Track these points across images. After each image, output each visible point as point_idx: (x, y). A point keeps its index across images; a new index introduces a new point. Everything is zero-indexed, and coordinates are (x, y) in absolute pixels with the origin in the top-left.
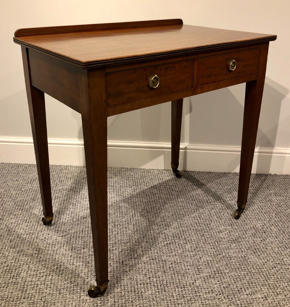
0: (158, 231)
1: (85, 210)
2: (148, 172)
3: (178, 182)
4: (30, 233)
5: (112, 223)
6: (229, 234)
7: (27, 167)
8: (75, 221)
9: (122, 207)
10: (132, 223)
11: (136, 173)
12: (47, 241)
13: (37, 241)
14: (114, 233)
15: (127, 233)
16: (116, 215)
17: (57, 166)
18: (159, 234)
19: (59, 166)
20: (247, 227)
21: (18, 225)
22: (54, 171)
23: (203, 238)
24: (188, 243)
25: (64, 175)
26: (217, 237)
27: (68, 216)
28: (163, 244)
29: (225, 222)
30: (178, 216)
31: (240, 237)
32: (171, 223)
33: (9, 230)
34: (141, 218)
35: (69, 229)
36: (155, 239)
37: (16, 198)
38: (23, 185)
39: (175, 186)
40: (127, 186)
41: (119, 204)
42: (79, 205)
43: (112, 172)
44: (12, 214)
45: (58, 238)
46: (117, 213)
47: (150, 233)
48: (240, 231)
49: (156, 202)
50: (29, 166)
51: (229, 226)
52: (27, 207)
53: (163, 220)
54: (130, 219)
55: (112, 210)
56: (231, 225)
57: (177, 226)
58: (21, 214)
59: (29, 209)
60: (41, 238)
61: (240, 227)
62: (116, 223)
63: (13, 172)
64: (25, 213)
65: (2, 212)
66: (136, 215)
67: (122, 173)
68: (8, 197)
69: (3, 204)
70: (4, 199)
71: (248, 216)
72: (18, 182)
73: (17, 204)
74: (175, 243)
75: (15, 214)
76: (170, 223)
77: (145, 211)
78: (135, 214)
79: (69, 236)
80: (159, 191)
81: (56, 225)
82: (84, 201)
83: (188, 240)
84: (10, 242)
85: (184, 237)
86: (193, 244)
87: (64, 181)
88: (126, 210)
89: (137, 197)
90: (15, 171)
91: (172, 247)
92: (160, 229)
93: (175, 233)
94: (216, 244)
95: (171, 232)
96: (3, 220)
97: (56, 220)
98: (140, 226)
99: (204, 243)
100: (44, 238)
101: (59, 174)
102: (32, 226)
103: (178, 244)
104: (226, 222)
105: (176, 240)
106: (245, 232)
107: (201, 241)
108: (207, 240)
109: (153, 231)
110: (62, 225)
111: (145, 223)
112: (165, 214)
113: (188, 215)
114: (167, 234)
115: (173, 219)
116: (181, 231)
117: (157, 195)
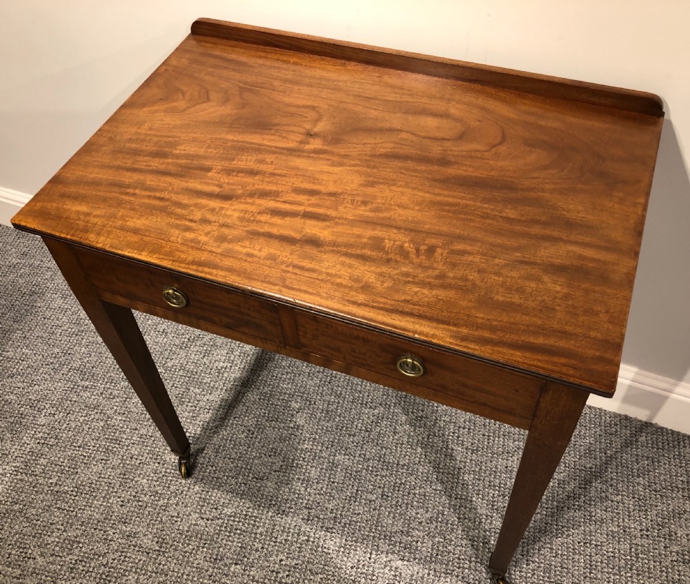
0: (386, 557)
1: (265, 455)
4: (157, 492)
5: (306, 508)
8: (239, 484)
10: (343, 520)
12: (179, 523)
15: (324, 545)
16: (319, 486)
18: (385, 566)
21: (141, 465)
30: (441, 527)
32: (419, 543)
34: (366, 509)
35: (224, 503)
36: (373, 580)
40: (367, 402)
41: (335, 455)
44: (137, 432)
46: (324, 480)
47: (368, 559)
53: (406, 529)
54: (343, 507)
55: (316, 468)
57: (429, 554)
58: (152, 436)
62: (313, 512)
66: (358, 500)
72: (165, 339)
76: (417, 542)
77: (380, 491)
78: (356, 494)
79: (220, 521)
81: (205, 484)
82: (271, 429)
84: (122, 506)
87: (248, 355)
88: (343, 478)
89: (377, 444)
92: (392, 554)
93: (418, 573)
95: (411, 568)
96: (119, 444)
97: (208, 471)
98: (356, 534)
100: (176, 514)
102: (163, 476)
109: (377, 555)
110: (213, 489)
111: (368, 529)
112: (417, 513)
113: (463, 531)
114: (401, 573)
115: (426, 533)
116: (432, 572)
117: (419, 450)
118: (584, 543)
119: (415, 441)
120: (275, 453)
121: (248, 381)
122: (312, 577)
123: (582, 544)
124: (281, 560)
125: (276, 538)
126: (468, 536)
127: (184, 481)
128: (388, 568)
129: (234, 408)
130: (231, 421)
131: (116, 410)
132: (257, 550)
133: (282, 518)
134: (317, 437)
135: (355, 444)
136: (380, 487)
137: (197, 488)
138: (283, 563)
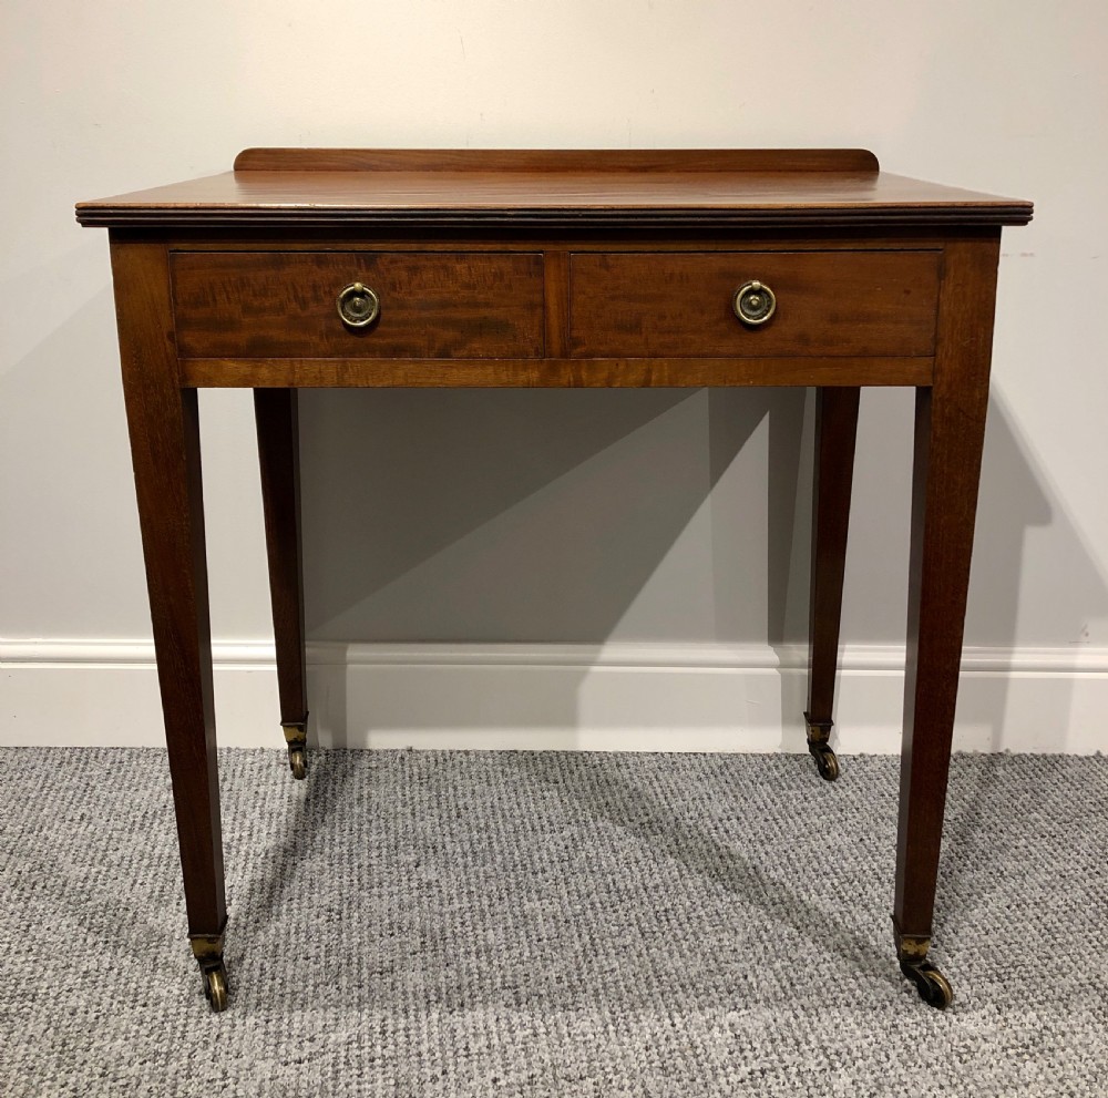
0: (703, 1014)
1: (381, 935)
2: (618, 765)
3: (745, 799)
4: (157, 1053)
5: (504, 988)
6: (998, 1017)
7: (120, 760)
8: (344, 990)
9: (534, 918)
10: (589, 986)
11: (572, 772)
12: (232, 1087)
13: (190, 1090)
14: (520, 1034)
15: (572, 1032)
16: (515, 952)
17: (245, 754)
18: (710, 1029)
19: (254, 751)
20: (1064, 981)
21: (102, 1020)
22: (238, 774)
23: (896, 1038)
24: (838, 1065)
25: (278, 788)
26: (953, 1035)
27: (313, 968)
28: (734, 1078)
29: (970, 966)
30: (774, 947)
31: (1045, 1027)
32: (750, 979)
33: (64, 1045)
34: (622, 960)
35: (324, 1026)
36: (698, 1056)
37: (83, 897)
38: (111, 838)
39: (738, 819)
40: (542, 827)
41: (522, 905)
42: (356, 914)
43: (473, 769)
44: (72, 970)
45: (281, 1070)
46: (519, 943)
47: (671, 1028)
48: (1040, 1003)
49: (672, 888)
50: (131, 755)
51: (992, 982)
52: (134, 936)
53: (713, 966)
54: (579, 968)
55: (494, 929)
56: (998, 975)
57: (778, 988)
58: (111, 969)
59: (144, 945)
60: (206, 1076)
61: (1035, 983)
62: (522, 990)
63: (66, 783)
64: (126, 962)
65: (27, 961)
66: (601, 951)
67: (512, 773)
68: (52, 893)
69: (29, 926)
70: (32, 903)
71: (1057, 935)
72: (91, 826)
73: (91, 923)
74: (785, 1069)
75: (85, 969)
76: (746, 977)
77: (635, 929)
78: (592, 945)
79: (329, 1057)
80: (677, 840)
81: (269, 1010)
82: (376, 898)
83: (838, 1053)
85: (818, 1038)
86: (859, 1070)
87: (280, 814)
88: (554, 930)
89: (593, 872)
90: (75, 780)
91: (777, 1088)
92: (710, 1006)
93: (775, 1021)
94: (957, 1064)
95: (759, 1017)
96: (33, 1001)
97: (267, 988)
98: (625, 999)
99: (904, 1063)
100: (220, 1075)
101: (259, 785)
102: (163, 1023)
103: (799, 1073)
104: (975, 965)
105: (785, 1057)
106: (1061, 1004)
107: (893, 1055)
108: (914, 1048)
109: (683, 1017)
110: (291, 1011)
111: (644, 985)
112: (720, 940)
113: (814, 941)
114: (744, 1030)
115: (753, 961)
116: (800, 1012)
117: (671, 861)
118: (1018, 906)
119: (658, 851)
120: (400, 928)
121: (294, 847)
122: (575, 1087)
123: (1014, 907)
124: (495, 1081)
125: (467, 1049)
126: (828, 947)
127: (215, 1018)
128: (716, 1029)
129: (282, 886)
130: (285, 906)
131: (9, 949)
132: (434, 1079)
133: (463, 1016)
134: (473, 889)
135: (551, 881)
136: (630, 925)
137: (251, 1021)
138: (502, 1083)
